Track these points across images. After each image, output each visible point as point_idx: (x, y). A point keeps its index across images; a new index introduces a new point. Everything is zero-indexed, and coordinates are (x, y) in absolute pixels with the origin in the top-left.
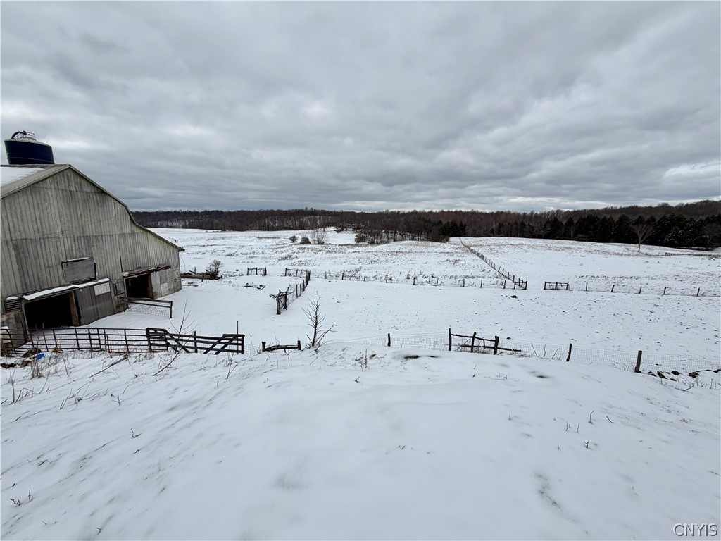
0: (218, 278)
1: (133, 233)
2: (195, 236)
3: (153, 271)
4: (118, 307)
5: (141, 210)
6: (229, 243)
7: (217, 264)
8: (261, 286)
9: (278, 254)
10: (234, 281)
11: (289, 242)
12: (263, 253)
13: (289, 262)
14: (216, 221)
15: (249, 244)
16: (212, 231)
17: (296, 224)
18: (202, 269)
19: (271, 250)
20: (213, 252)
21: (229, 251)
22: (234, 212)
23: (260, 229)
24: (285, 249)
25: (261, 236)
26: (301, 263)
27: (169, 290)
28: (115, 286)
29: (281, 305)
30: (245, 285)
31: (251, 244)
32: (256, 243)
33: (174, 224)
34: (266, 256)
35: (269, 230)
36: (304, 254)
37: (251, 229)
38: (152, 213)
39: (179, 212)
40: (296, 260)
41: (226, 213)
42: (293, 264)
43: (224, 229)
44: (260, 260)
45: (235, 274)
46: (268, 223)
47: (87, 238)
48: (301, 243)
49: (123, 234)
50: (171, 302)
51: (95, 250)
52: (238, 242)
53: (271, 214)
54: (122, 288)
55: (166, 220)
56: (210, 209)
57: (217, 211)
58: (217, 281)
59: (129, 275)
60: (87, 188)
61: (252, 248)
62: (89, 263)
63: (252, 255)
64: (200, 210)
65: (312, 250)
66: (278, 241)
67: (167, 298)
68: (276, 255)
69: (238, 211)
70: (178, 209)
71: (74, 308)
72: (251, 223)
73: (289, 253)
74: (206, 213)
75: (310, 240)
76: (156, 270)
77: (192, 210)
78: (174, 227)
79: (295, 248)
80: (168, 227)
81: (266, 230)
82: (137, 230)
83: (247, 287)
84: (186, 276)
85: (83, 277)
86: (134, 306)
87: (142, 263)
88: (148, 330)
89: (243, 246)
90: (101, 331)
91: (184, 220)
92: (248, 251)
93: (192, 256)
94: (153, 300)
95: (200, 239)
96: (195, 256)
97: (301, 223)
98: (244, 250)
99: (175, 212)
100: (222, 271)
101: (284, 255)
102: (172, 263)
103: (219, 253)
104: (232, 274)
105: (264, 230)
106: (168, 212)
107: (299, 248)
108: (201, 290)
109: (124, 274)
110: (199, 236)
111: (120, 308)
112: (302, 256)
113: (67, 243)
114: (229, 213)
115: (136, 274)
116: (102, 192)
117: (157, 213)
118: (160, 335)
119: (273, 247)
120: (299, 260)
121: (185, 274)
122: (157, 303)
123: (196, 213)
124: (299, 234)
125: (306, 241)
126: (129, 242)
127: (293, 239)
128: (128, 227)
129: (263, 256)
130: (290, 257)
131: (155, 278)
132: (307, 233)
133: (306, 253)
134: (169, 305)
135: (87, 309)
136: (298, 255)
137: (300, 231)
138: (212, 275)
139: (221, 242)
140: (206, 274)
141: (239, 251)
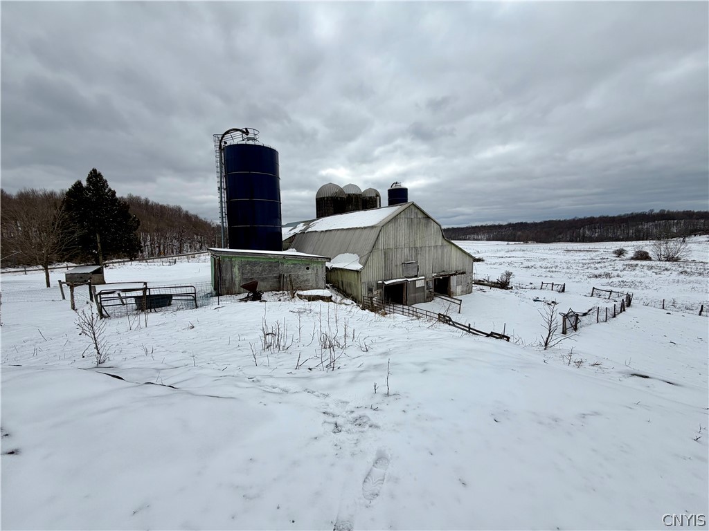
0: (507, 289)
1: (442, 245)
2: (496, 248)
3: (452, 275)
4: (427, 297)
5: (455, 226)
6: (529, 255)
7: (509, 275)
8: (553, 302)
9: (590, 270)
10: (524, 293)
11: (612, 256)
12: (568, 268)
13: (605, 280)
14: (519, 233)
15: (553, 257)
16: (514, 243)
17: (628, 234)
18: (494, 278)
19: (581, 265)
20: (510, 264)
21: (526, 264)
22: (541, 223)
23: (571, 241)
24: (602, 265)
25: (570, 248)
26: (623, 284)
27: (462, 291)
28: (427, 283)
29: (568, 325)
30: (535, 298)
31: (556, 257)
32: (562, 257)
33: (480, 237)
34: (571, 271)
35: (583, 242)
36: (633, 273)
37: (559, 241)
38: (464, 228)
39: (485, 226)
40: (616, 280)
41: (532, 224)
42: (608, 284)
43: (526, 241)
44: (562, 275)
45: (527, 287)
46: (584, 233)
47: (416, 248)
48: (632, 259)
49: (437, 246)
50: (461, 301)
51: (419, 256)
52: (539, 255)
53: (591, 222)
54: (431, 285)
55: (473, 233)
56: (514, 221)
57: (522, 223)
58: (507, 291)
59: (437, 276)
60: (420, 215)
61: (554, 262)
62: (416, 265)
63: (554, 269)
64: (504, 223)
65: (651, 268)
66: (593, 254)
67: (459, 298)
68: (587, 271)
69: (545, 222)
70: (484, 224)
71: (404, 294)
72: (560, 234)
73: (609, 270)
74: (510, 225)
75: (651, 254)
76: (455, 274)
77: (497, 224)
78: (479, 240)
79: (619, 264)
80: (474, 240)
81: (580, 242)
82: (445, 243)
83: (535, 301)
84: (479, 283)
85: (411, 275)
86: (437, 299)
87: (446, 267)
88: (439, 314)
89: (544, 259)
90: (415, 310)
91: (488, 233)
92: (549, 265)
93: (489, 266)
94: (450, 296)
95: (500, 251)
96: (492, 266)
97: (638, 231)
98: (544, 264)
99: (482, 226)
100: (513, 282)
101: (597, 272)
102: (467, 270)
103: (516, 265)
104: (524, 286)
105: (576, 242)
106: (476, 227)
107: (627, 265)
108: (487, 296)
109: (434, 275)
110: (499, 248)
111: (428, 299)
112: (628, 276)
113: (406, 251)
114: (535, 225)
115: (441, 276)
116: (428, 217)
117: (467, 228)
118: (447, 320)
119: (584, 261)
120: (620, 279)
121: (480, 281)
122: (453, 300)
123: (500, 227)
124: (631, 247)
125: (642, 256)
126: (439, 251)
127: (620, 253)
128: (440, 241)
129: (568, 271)
130: (608, 275)
131: (454, 280)
132: (647, 246)
133: (636, 272)
134: (459, 302)
135: (411, 295)
136: (621, 274)
137: (634, 243)
138: (503, 285)
139: (521, 254)
140: (497, 283)
141: (539, 264)
